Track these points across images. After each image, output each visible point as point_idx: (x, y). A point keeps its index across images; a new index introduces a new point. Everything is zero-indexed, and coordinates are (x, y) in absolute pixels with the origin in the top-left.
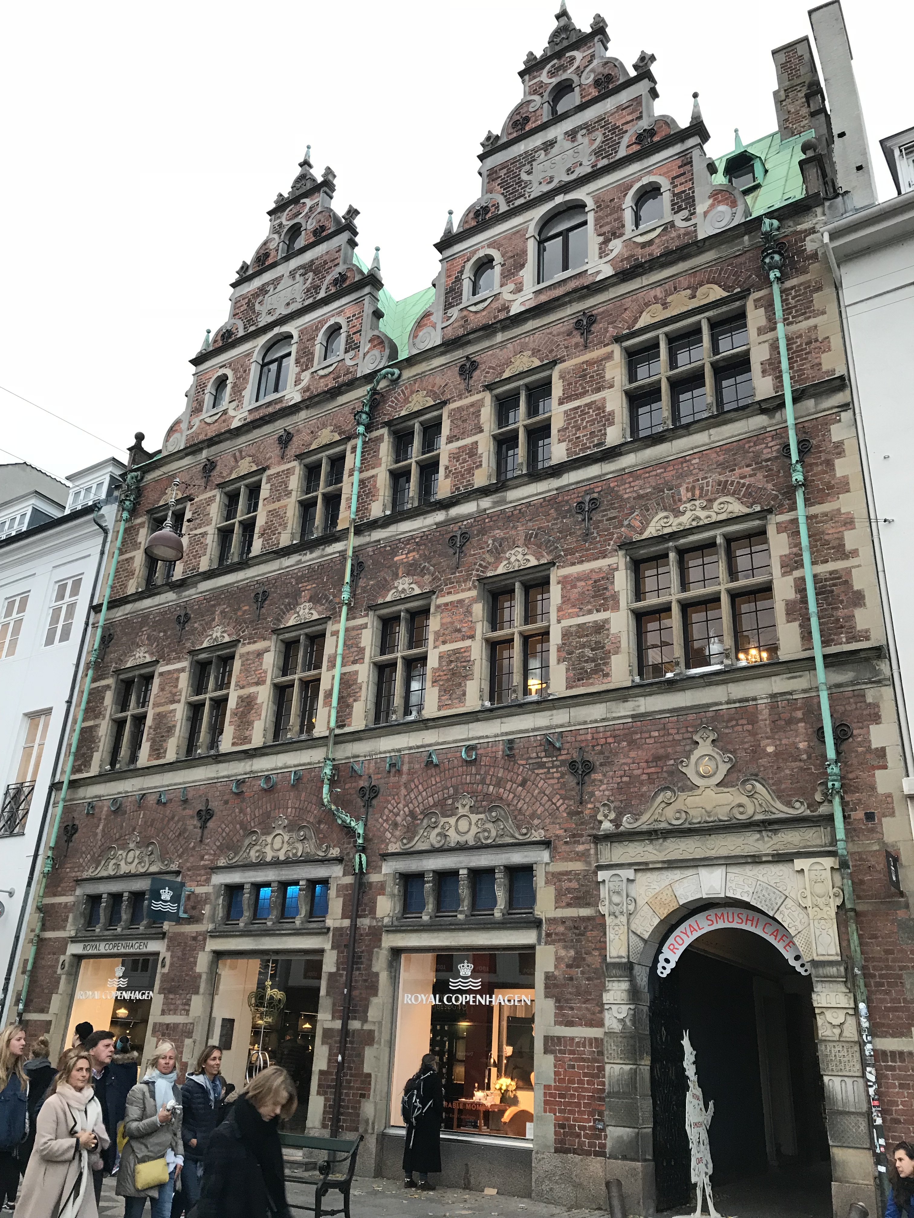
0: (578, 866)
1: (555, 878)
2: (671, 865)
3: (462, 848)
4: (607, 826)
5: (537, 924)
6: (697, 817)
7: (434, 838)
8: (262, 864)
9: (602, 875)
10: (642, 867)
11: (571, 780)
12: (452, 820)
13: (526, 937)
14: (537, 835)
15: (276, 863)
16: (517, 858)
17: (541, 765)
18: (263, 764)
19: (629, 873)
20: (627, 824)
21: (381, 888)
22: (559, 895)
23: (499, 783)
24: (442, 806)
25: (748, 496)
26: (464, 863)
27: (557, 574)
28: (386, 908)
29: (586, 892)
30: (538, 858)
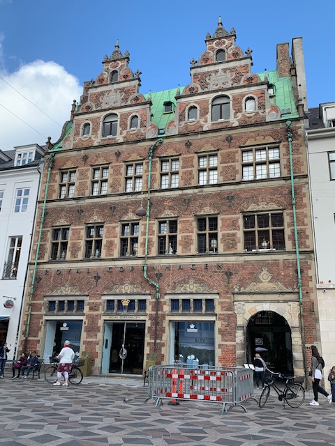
0: (228, 300)
1: (221, 303)
2: (256, 302)
3: (191, 293)
4: (236, 290)
5: (216, 315)
6: (262, 290)
7: (182, 290)
8: (119, 294)
9: (235, 303)
10: (247, 302)
11: (226, 277)
12: (188, 285)
13: (213, 318)
14: (215, 291)
16: (209, 297)
17: (216, 272)
18: (120, 264)
19: (243, 303)
20: (242, 290)
21: (165, 303)
22: (222, 308)
23: (203, 276)
24: (185, 282)
25: (279, 203)
26: (192, 297)
27: (219, 217)
28: (167, 308)
29: (230, 308)
30: (216, 297)
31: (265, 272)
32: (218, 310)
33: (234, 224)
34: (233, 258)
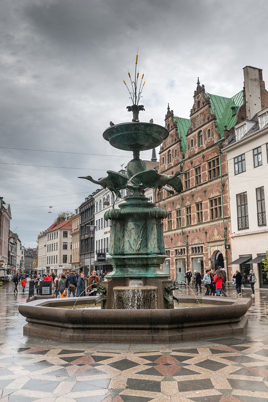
0: (206, 246)
2: (213, 246)
3: (196, 244)
4: (209, 241)
5: (203, 254)
6: (215, 240)
7: (194, 243)
8: (178, 247)
9: (208, 247)
10: (211, 246)
11: (205, 234)
12: (195, 240)
13: (202, 256)
15: (180, 247)
16: (201, 245)
18: (177, 231)
21: (190, 250)
22: (205, 250)
23: (199, 235)
24: (194, 238)
25: (219, 192)
26: (197, 246)
27: (203, 202)
28: (190, 252)
29: (207, 251)
30: (203, 245)
31: (216, 230)
32: (204, 252)
33: (207, 207)
34: (207, 225)
